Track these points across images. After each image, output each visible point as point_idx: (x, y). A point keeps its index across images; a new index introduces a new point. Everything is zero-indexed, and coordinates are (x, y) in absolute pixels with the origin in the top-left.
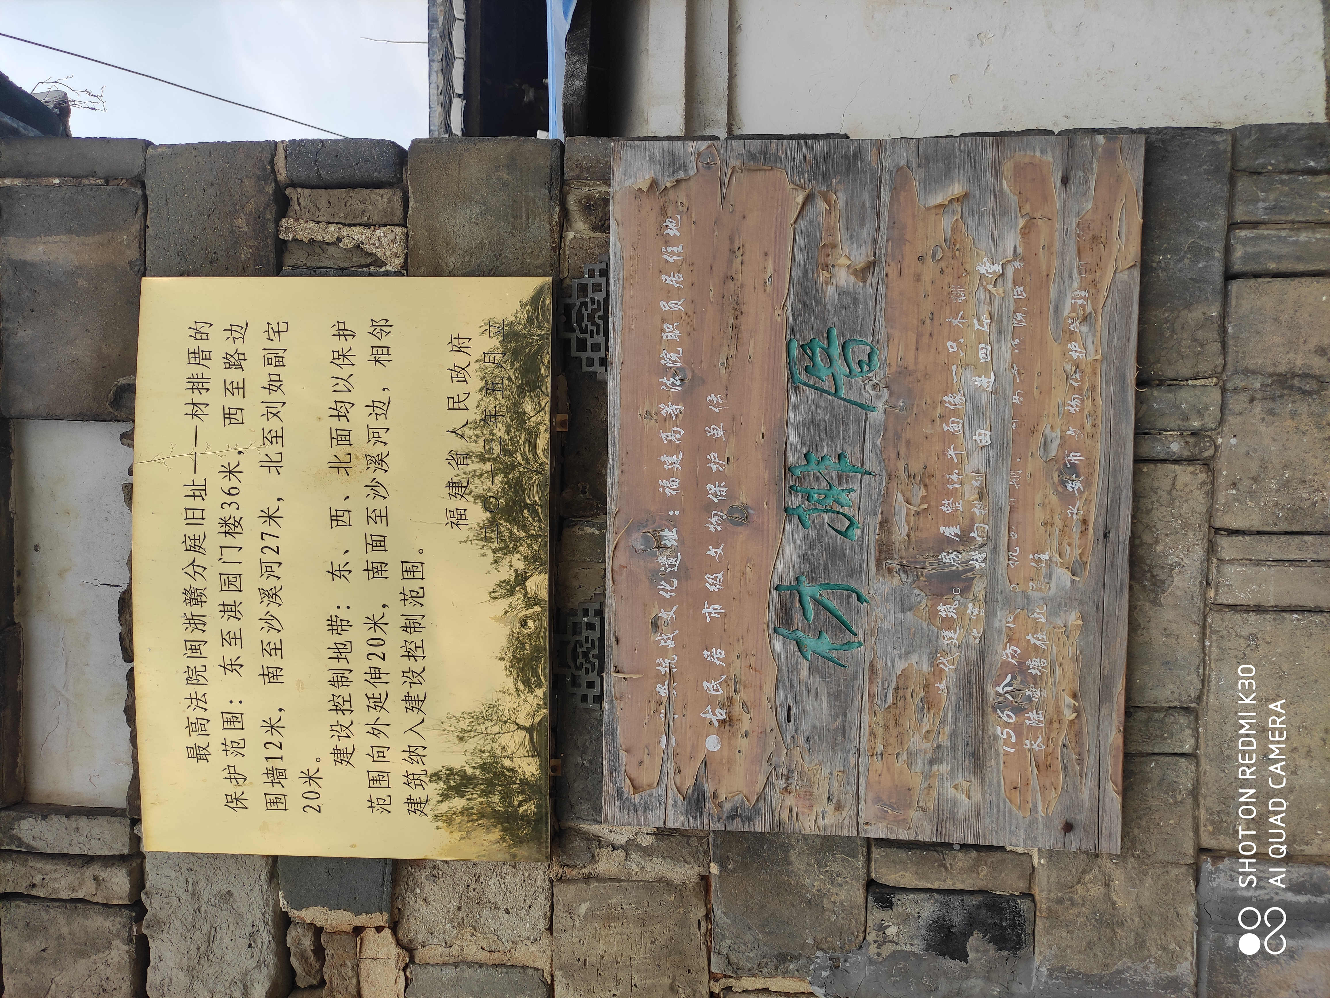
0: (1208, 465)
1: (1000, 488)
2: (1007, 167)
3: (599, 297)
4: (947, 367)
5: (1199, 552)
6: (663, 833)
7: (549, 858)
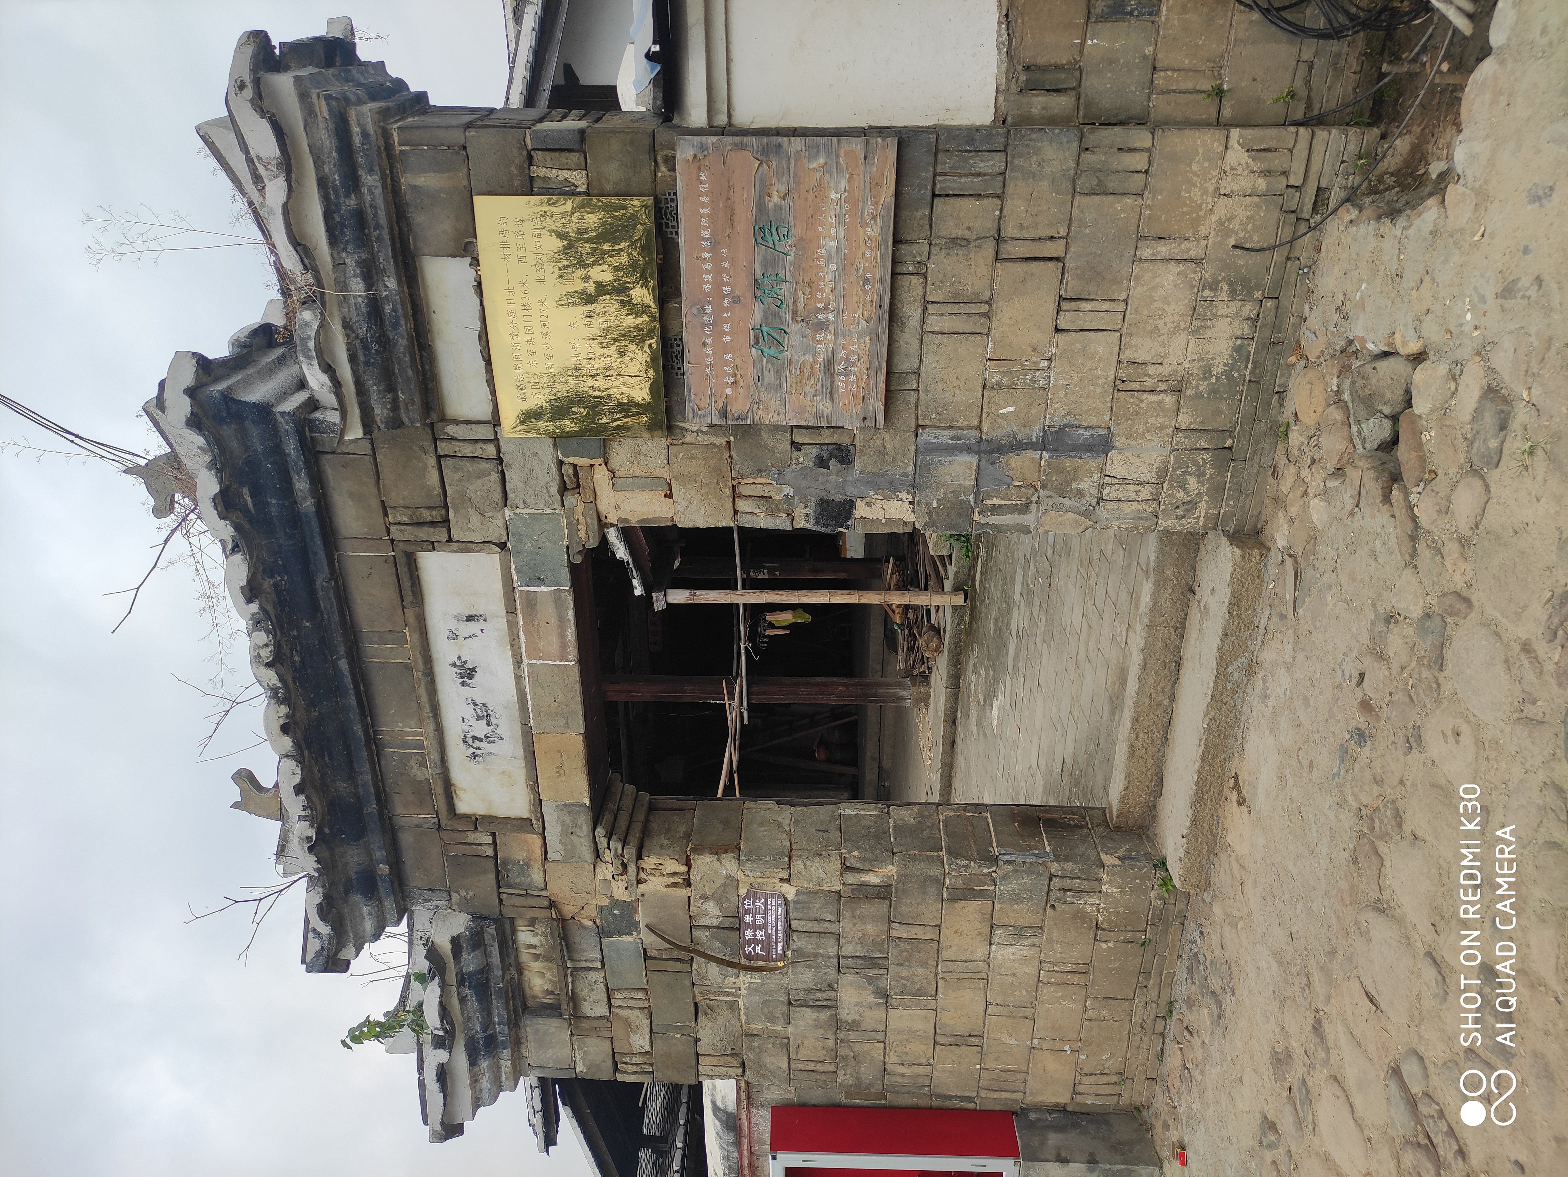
0: (925, 276)
1: (840, 288)
2: (842, 152)
3: (674, 205)
4: (819, 237)
5: (920, 311)
6: (711, 426)
7: (666, 437)
